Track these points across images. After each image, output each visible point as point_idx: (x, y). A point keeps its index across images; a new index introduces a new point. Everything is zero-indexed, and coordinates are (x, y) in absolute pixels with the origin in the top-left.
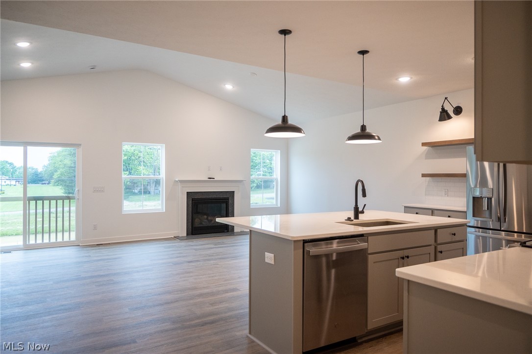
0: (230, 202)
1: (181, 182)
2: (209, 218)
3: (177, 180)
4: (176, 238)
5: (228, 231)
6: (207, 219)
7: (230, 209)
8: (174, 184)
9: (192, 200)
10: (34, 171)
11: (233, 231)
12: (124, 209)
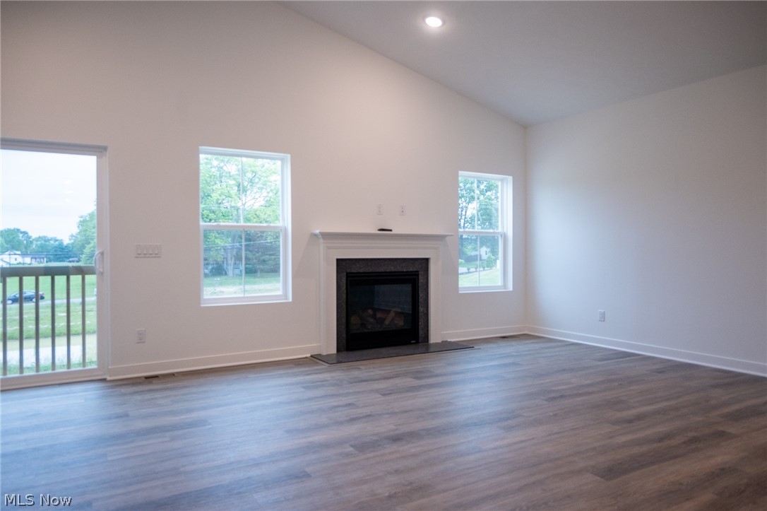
0: (421, 280)
1: (326, 236)
2: (379, 315)
3: (317, 232)
4: (317, 358)
5: (417, 342)
6: (374, 316)
7: (421, 295)
8: (308, 241)
9: (347, 277)
10: (57, 243)
11: (428, 342)
12: (205, 297)
